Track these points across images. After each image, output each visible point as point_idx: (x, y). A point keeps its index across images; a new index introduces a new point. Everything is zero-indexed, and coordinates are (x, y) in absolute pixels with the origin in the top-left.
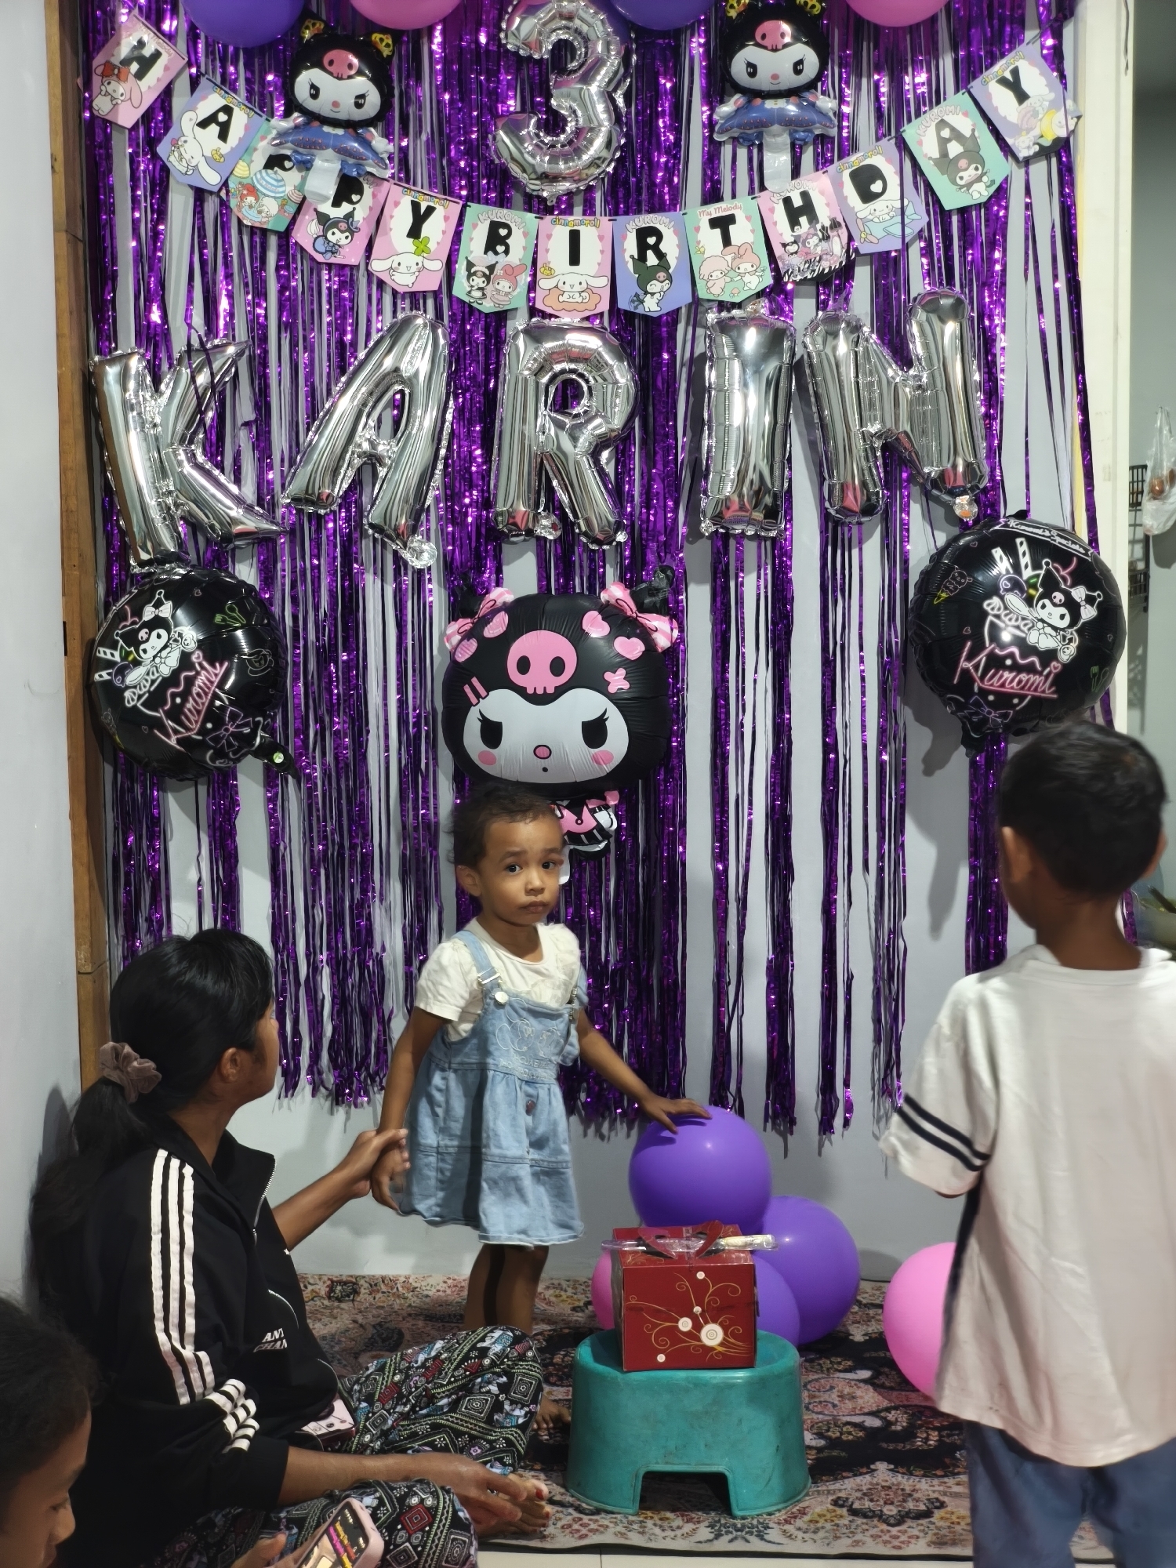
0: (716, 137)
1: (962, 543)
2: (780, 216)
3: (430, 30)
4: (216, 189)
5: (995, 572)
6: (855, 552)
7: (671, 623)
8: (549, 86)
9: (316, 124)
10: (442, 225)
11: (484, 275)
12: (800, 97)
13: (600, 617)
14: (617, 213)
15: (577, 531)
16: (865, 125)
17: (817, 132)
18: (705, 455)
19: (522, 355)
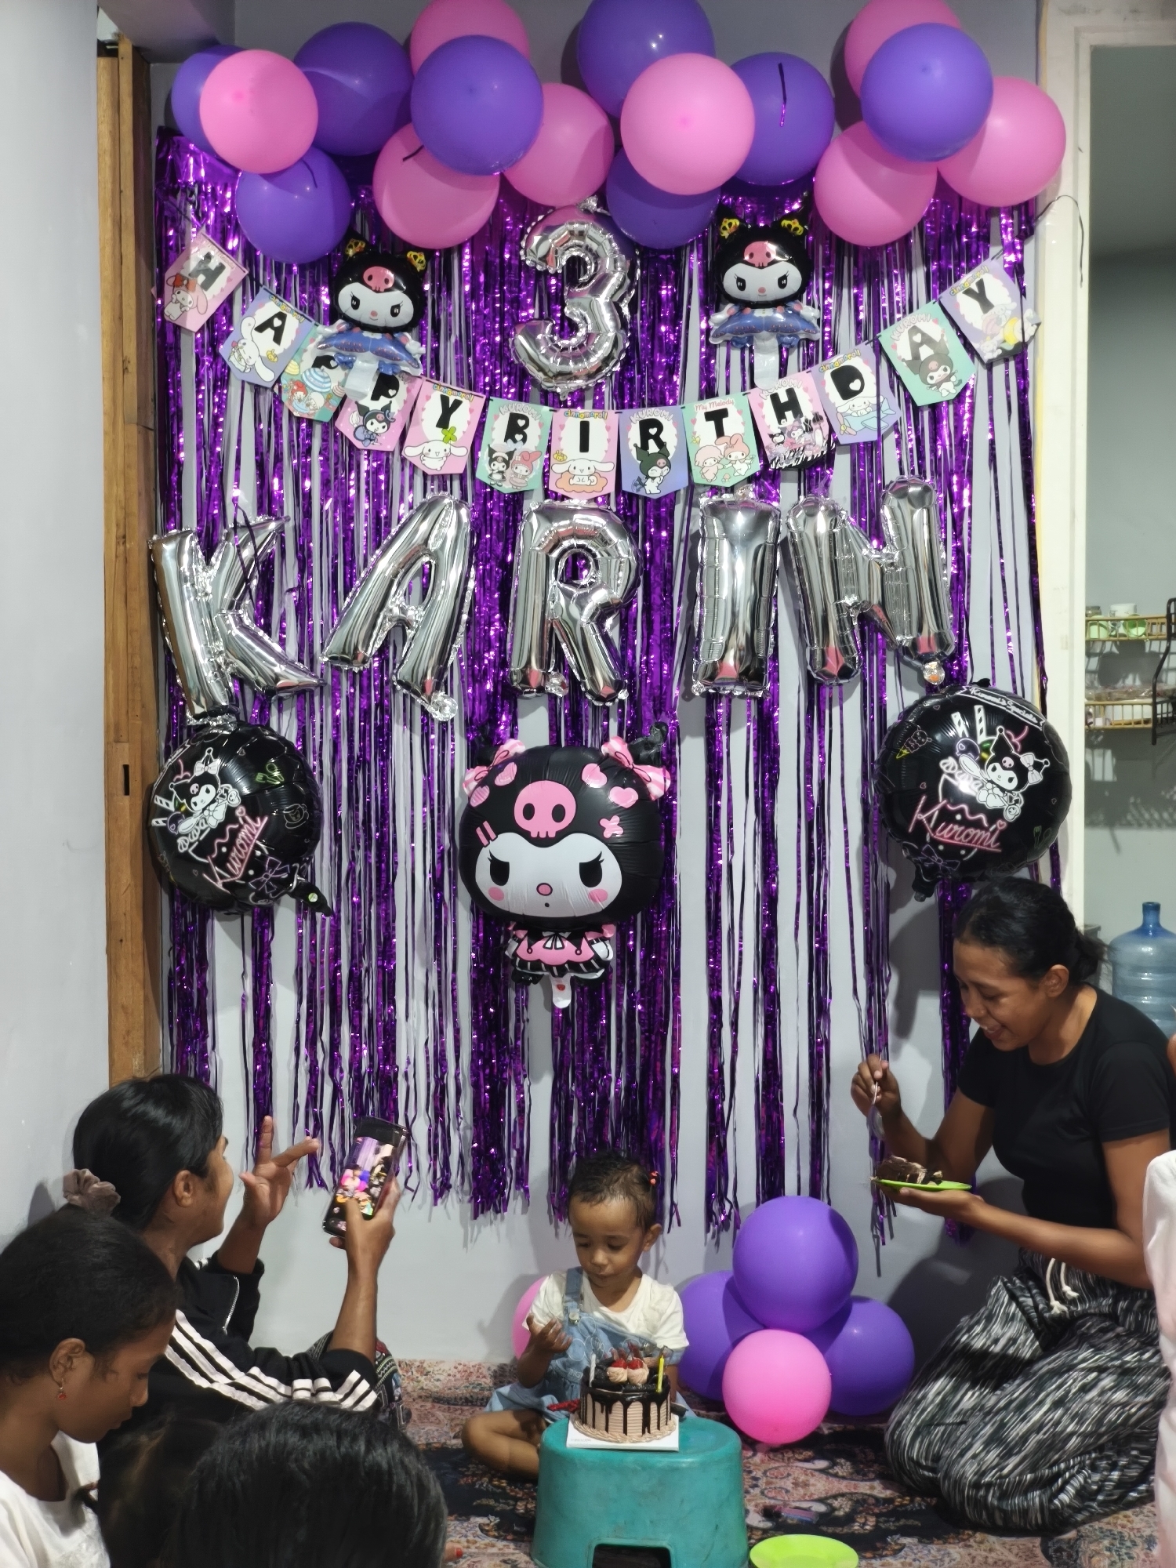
0: (712, 341)
1: (927, 705)
2: (768, 411)
3: (460, 248)
4: (270, 386)
5: (951, 734)
6: (836, 710)
7: (664, 773)
8: (562, 296)
9: (357, 330)
10: (468, 416)
12: (786, 306)
13: (598, 768)
14: (623, 407)
15: (583, 689)
16: (845, 330)
17: (801, 337)
18: (696, 624)
19: (535, 532)
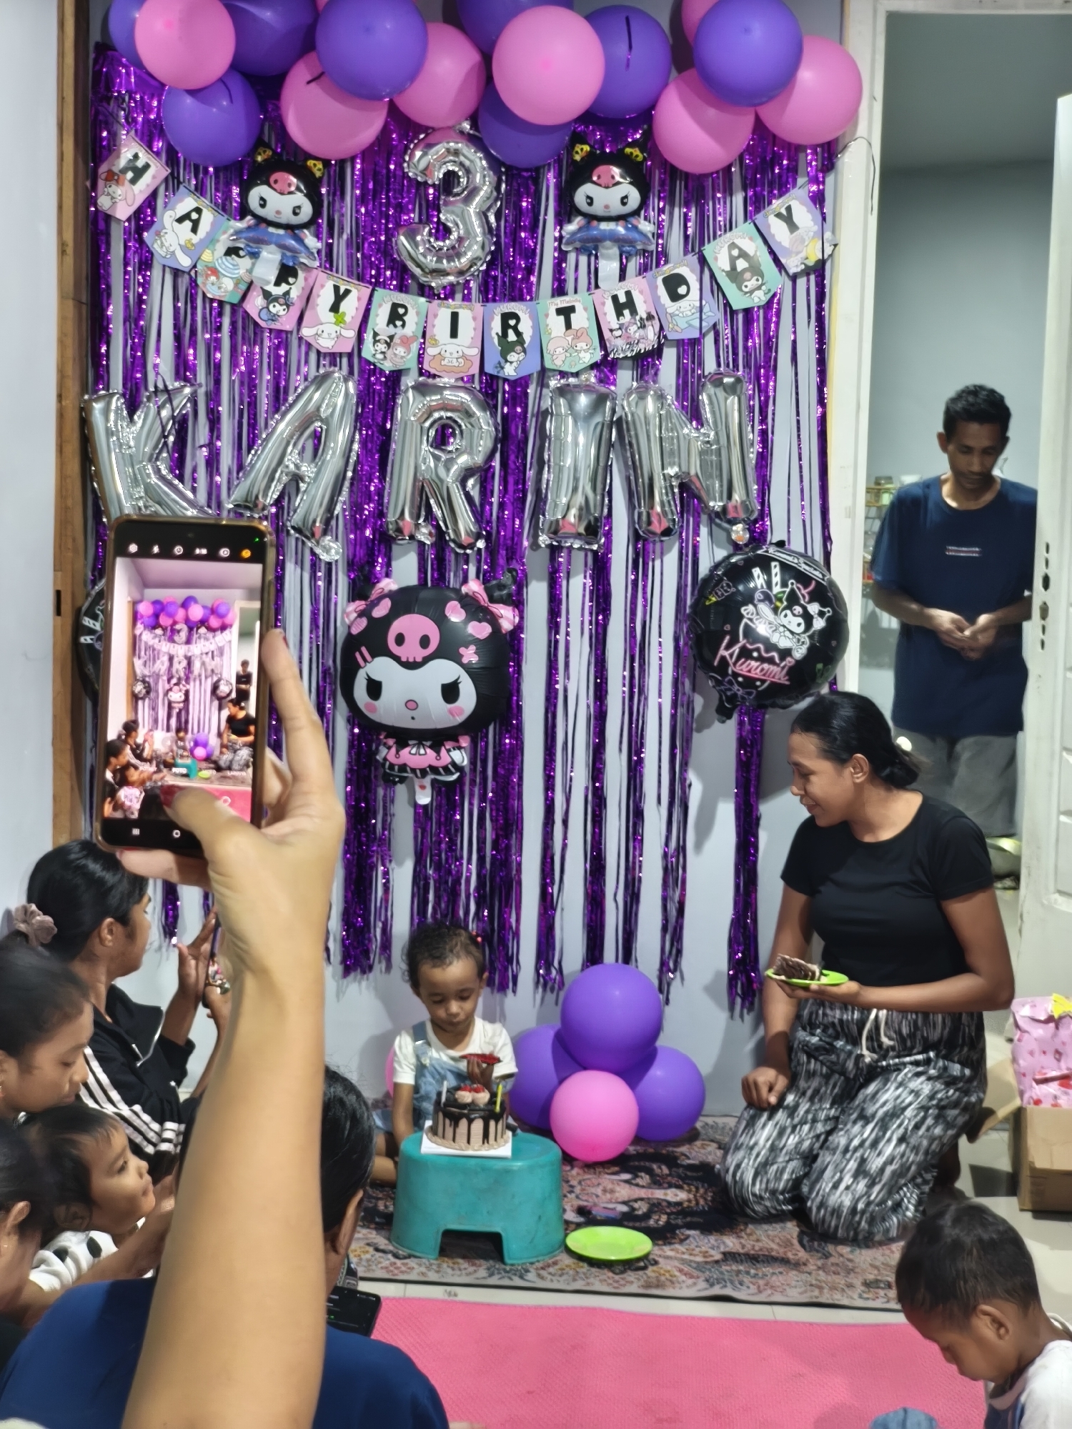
0: (564, 248)
1: (733, 560)
2: (609, 308)
3: (353, 159)
4: (187, 270)
5: (752, 585)
6: (658, 563)
7: (514, 611)
8: (439, 205)
9: (264, 225)
10: (356, 304)
11: (386, 342)
12: (627, 221)
13: (459, 606)
14: (488, 301)
15: (448, 538)
16: (675, 242)
17: (639, 247)
18: (544, 486)
19: (410, 407)
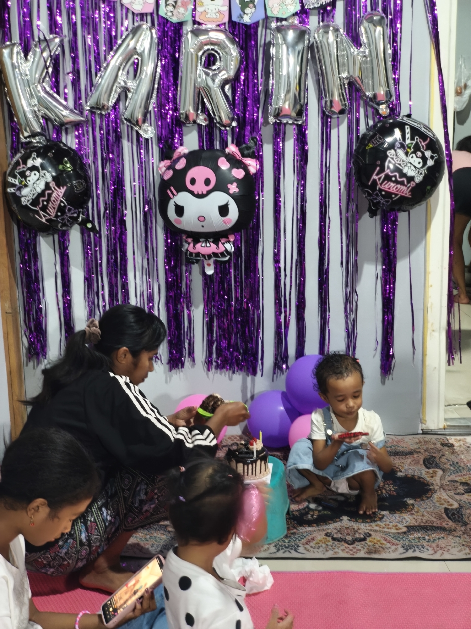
7: (256, 162)
11: (173, 5)
13: (225, 160)
15: (215, 121)
19: (190, 43)
